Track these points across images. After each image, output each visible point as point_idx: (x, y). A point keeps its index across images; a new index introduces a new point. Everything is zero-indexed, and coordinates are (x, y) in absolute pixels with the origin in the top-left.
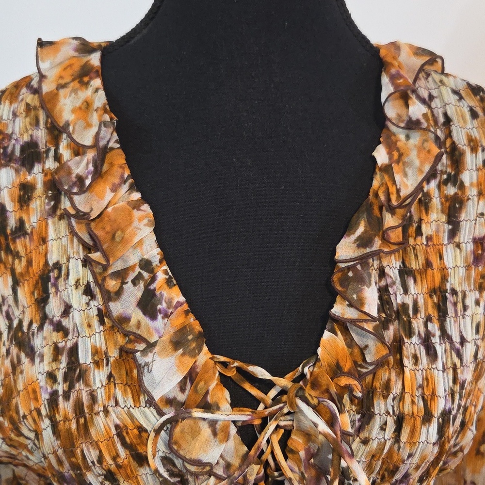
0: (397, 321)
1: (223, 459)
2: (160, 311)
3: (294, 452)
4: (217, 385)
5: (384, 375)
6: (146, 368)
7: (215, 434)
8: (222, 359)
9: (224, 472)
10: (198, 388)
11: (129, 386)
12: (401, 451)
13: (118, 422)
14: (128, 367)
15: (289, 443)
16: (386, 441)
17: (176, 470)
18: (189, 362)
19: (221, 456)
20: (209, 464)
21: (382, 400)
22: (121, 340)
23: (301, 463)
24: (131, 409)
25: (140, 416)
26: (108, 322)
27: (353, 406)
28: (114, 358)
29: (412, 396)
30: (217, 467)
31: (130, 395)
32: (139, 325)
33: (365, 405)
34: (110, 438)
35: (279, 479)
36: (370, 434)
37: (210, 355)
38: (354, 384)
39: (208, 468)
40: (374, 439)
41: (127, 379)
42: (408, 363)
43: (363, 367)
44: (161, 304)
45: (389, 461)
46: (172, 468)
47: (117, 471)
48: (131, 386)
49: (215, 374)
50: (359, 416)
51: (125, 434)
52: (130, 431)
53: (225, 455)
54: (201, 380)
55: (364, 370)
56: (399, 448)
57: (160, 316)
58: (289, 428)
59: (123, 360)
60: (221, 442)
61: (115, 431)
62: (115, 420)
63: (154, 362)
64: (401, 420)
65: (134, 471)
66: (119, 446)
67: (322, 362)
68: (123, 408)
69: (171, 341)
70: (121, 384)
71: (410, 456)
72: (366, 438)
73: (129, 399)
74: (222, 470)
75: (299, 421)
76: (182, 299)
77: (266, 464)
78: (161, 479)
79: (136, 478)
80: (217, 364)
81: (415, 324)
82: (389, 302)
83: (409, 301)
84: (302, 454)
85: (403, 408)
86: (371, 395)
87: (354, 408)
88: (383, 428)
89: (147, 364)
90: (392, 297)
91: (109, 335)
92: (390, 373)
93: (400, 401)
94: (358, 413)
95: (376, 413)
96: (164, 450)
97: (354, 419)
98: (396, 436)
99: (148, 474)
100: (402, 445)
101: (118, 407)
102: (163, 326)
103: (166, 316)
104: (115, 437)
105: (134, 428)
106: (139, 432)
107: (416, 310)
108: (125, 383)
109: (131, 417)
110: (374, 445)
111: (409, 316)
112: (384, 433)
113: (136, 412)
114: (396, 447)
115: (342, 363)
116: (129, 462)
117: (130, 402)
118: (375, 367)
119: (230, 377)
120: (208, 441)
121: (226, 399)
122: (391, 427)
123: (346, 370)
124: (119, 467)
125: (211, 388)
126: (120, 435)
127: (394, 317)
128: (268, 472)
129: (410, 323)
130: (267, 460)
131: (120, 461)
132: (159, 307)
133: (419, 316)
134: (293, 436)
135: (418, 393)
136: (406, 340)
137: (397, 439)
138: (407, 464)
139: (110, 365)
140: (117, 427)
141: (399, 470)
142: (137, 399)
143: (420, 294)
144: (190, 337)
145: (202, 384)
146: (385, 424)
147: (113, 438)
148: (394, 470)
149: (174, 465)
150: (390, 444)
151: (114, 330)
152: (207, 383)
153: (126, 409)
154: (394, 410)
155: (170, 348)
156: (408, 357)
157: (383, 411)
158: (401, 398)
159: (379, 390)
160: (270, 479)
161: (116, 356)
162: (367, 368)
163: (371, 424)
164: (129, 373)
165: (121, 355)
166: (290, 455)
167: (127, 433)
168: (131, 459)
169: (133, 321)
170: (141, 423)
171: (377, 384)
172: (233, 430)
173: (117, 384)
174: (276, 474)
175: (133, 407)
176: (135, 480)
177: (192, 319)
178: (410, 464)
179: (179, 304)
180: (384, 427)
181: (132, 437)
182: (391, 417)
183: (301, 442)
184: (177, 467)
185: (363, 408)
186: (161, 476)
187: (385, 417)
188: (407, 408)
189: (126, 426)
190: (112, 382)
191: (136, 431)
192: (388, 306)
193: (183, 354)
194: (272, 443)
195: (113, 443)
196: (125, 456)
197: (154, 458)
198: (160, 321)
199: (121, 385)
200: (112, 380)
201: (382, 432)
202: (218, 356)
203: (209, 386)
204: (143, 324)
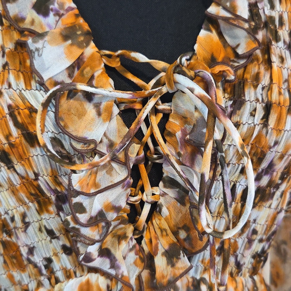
0: (265, 29)
1: (107, 137)
2: (52, 10)
3: (172, 135)
4: (102, 73)
5: (253, 69)
6: (36, 53)
7: (99, 114)
8: (107, 52)
9: (107, 150)
10: (85, 72)
11: (22, 73)
12: (268, 135)
13: (10, 102)
14: (22, 57)
15: (167, 126)
16: (255, 125)
17: (65, 152)
18: (77, 52)
19: (105, 135)
20: (93, 141)
21: (252, 89)
22: (16, 36)
23: (178, 144)
24: (23, 91)
25: (30, 97)
26: (6, 23)
27: (226, 95)
28: (9, 49)
29: (280, 88)
30: (101, 145)
31: (22, 80)
32: (33, 22)
33: (236, 93)
34: (3, 117)
35: (157, 161)
36: (241, 118)
37: (97, 49)
38: (228, 70)
39: (92, 146)
40: (245, 124)
41: (20, 67)
42: (275, 59)
43: (235, 62)
44: (53, 4)
45: (257, 146)
46: (61, 150)
47: (11, 151)
48: (24, 72)
49: (100, 64)
50: (231, 102)
51: (16, 113)
52: (21, 111)
53: (108, 134)
54: (87, 66)
55: (236, 64)
56: (267, 132)
57: (51, 14)
58: (167, 112)
59: (18, 53)
60: (104, 120)
61: (8, 110)
62: (8, 101)
63: (44, 49)
64: (269, 107)
65: (26, 151)
66: (11, 124)
67: (198, 55)
68: (15, 91)
69: (61, 34)
70: (15, 70)
71: (276, 143)
72: (237, 122)
73: (21, 82)
74: (105, 148)
75: (176, 106)
76: (73, 5)
77: (146, 148)
78: (49, 154)
79: (28, 159)
80: (103, 56)
81: (280, 32)
82: (258, 15)
83: (275, 14)
84: (179, 134)
85: (271, 98)
86: (242, 85)
87: (227, 96)
88: (252, 114)
89: (37, 50)
90: (261, 11)
91: (6, 32)
92: (259, 68)
93: (268, 90)
94: (230, 100)
95: (247, 100)
96: (53, 130)
97: (227, 106)
98: (264, 121)
99: (39, 156)
100: (270, 131)
101: (11, 90)
102: (55, 22)
103: (58, 14)
104: (8, 116)
105: (25, 109)
106: (30, 112)
107: (281, 23)
108: (18, 69)
109: (23, 98)
110: (245, 129)
111: (275, 26)
112: (254, 119)
113: (27, 94)
114: (264, 131)
115: (216, 55)
116: (21, 141)
117: (22, 85)
118: (246, 61)
119: (114, 68)
120: (93, 120)
121: (110, 84)
122: (260, 114)
123: (220, 59)
124: (12, 145)
125: (96, 74)
126: (12, 115)
127: (262, 26)
128: (148, 154)
129: (276, 32)
130: (147, 143)
131: (12, 140)
132: (51, 7)
133: (284, 28)
134: (171, 119)
135: (285, 86)
136: (273, 43)
137: (265, 124)
138: (272, 152)
139: (5, 56)
140: (10, 107)
141: (265, 158)
142: (28, 83)
143: (285, 12)
144: (79, 33)
145: (88, 69)
146: (255, 110)
147: (6, 117)
148: (262, 157)
149: (63, 146)
150: (259, 128)
151: (11, 29)
152: (93, 68)
153: (18, 91)
154: (263, 99)
155: (60, 39)
156: (275, 55)
157: (253, 99)
158: (269, 88)
159: (249, 81)
160: (150, 163)
161: (11, 48)
162: (238, 63)
163: (241, 110)
164: (22, 63)
165: (16, 48)
166: (168, 138)
167: (19, 113)
168: (23, 139)
169: (28, 20)
170: (32, 103)
171: (247, 76)
172: (116, 110)
173: (11, 69)
174: (155, 156)
175: (25, 89)
176: (27, 161)
177: (81, 21)
178: (276, 152)
179: (71, 9)
180: (254, 113)
181: (23, 117)
182: (260, 103)
183: (178, 124)
184: (65, 149)
185: (234, 96)
186: (49, 151)
187: (255, 104)
188: (275, 97)
189: (18, 106)
190: (7, 69)
191: (27, 111)
192: (257, 18)
193: (72, 45)
194: (151, 125)
195: (5, 122)
196: (17, 135)
197: (42, 134)
198: (52, 18)
199: (13, 71)
200: (7, 68)
201: (252, 118)
202: (104, 51)
203: (94, 72)
204: (36, 21)
